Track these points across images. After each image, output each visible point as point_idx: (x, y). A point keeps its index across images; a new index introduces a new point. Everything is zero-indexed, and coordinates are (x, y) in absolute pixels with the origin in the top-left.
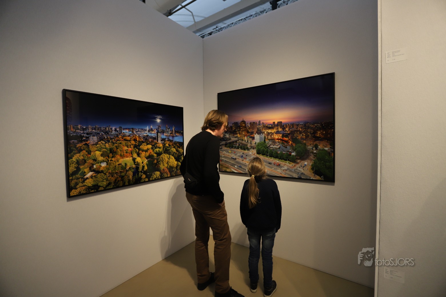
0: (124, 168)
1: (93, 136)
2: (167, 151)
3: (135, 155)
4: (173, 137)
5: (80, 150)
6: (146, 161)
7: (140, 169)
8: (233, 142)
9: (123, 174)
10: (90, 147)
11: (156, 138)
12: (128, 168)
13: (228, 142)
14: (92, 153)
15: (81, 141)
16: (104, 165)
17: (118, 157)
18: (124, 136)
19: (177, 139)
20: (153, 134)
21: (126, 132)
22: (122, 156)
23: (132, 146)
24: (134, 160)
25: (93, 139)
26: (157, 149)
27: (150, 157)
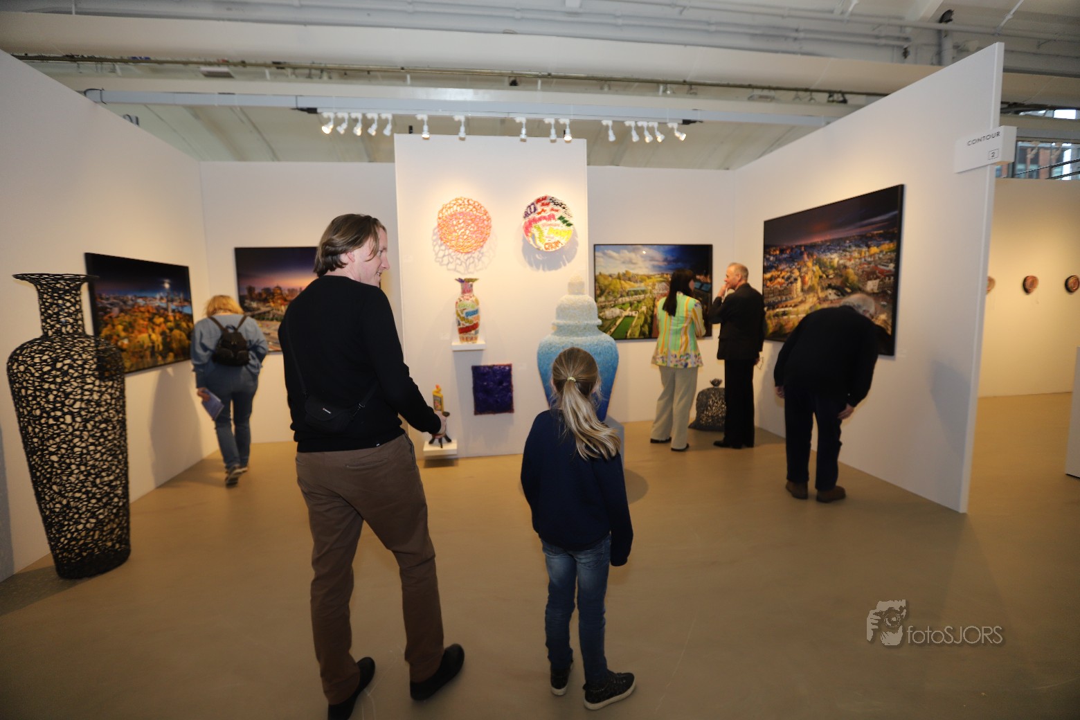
0: (142, 346)
1: (115, 307)
2: (178, 326)
3: (150, 331)
4: (182, 307)
5: (106, 324)
6: (160, 339)
7: (156, 349)
8: (265, 313)
9: (142, 354)
10: (114, 319)
11: (166, 309)
12: (145, 347)
13: (257, 312)
14: (116, 328)
15: (106, 313)
16: (126, 342)
17: (136, 332)
18: (139, 307)
19: (186, 310)
20: (163, 304)
21: (140, 301)
22: (140, 332)
23: (147, 319)
24: (150, 336)
25: (116, 310)
26: (169, 324)
27: (163, 334)
